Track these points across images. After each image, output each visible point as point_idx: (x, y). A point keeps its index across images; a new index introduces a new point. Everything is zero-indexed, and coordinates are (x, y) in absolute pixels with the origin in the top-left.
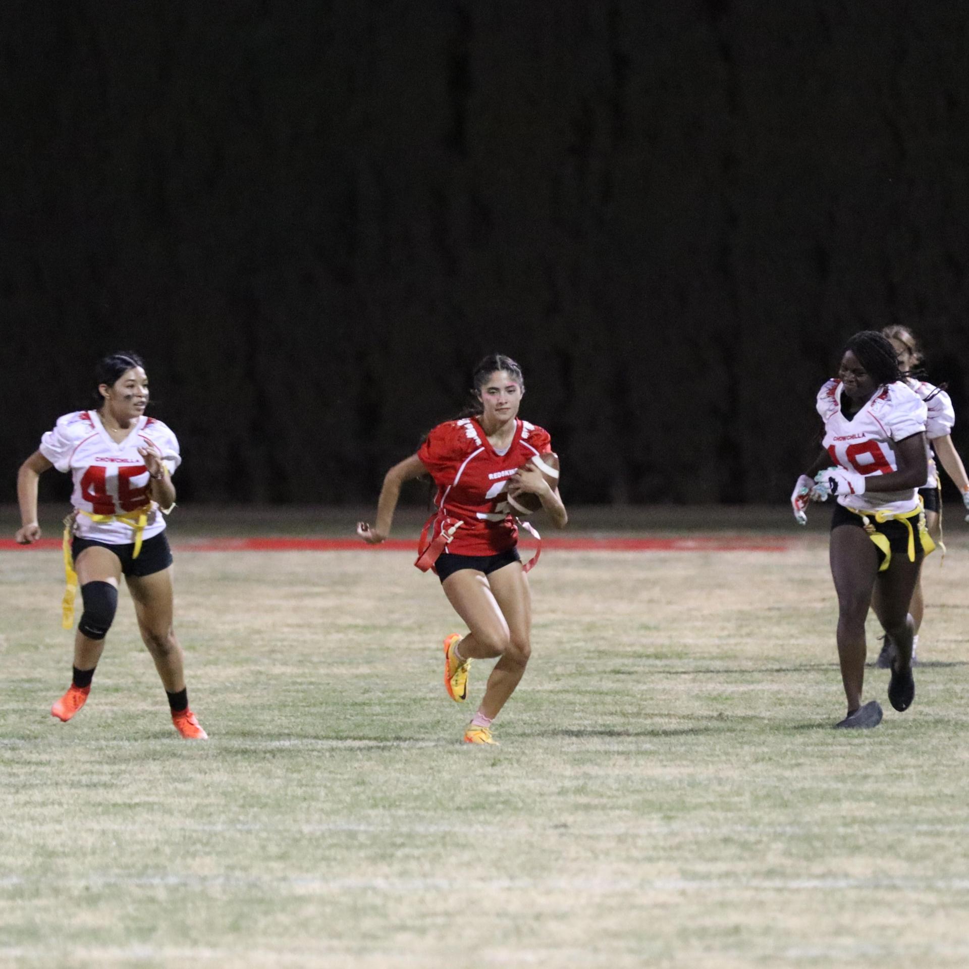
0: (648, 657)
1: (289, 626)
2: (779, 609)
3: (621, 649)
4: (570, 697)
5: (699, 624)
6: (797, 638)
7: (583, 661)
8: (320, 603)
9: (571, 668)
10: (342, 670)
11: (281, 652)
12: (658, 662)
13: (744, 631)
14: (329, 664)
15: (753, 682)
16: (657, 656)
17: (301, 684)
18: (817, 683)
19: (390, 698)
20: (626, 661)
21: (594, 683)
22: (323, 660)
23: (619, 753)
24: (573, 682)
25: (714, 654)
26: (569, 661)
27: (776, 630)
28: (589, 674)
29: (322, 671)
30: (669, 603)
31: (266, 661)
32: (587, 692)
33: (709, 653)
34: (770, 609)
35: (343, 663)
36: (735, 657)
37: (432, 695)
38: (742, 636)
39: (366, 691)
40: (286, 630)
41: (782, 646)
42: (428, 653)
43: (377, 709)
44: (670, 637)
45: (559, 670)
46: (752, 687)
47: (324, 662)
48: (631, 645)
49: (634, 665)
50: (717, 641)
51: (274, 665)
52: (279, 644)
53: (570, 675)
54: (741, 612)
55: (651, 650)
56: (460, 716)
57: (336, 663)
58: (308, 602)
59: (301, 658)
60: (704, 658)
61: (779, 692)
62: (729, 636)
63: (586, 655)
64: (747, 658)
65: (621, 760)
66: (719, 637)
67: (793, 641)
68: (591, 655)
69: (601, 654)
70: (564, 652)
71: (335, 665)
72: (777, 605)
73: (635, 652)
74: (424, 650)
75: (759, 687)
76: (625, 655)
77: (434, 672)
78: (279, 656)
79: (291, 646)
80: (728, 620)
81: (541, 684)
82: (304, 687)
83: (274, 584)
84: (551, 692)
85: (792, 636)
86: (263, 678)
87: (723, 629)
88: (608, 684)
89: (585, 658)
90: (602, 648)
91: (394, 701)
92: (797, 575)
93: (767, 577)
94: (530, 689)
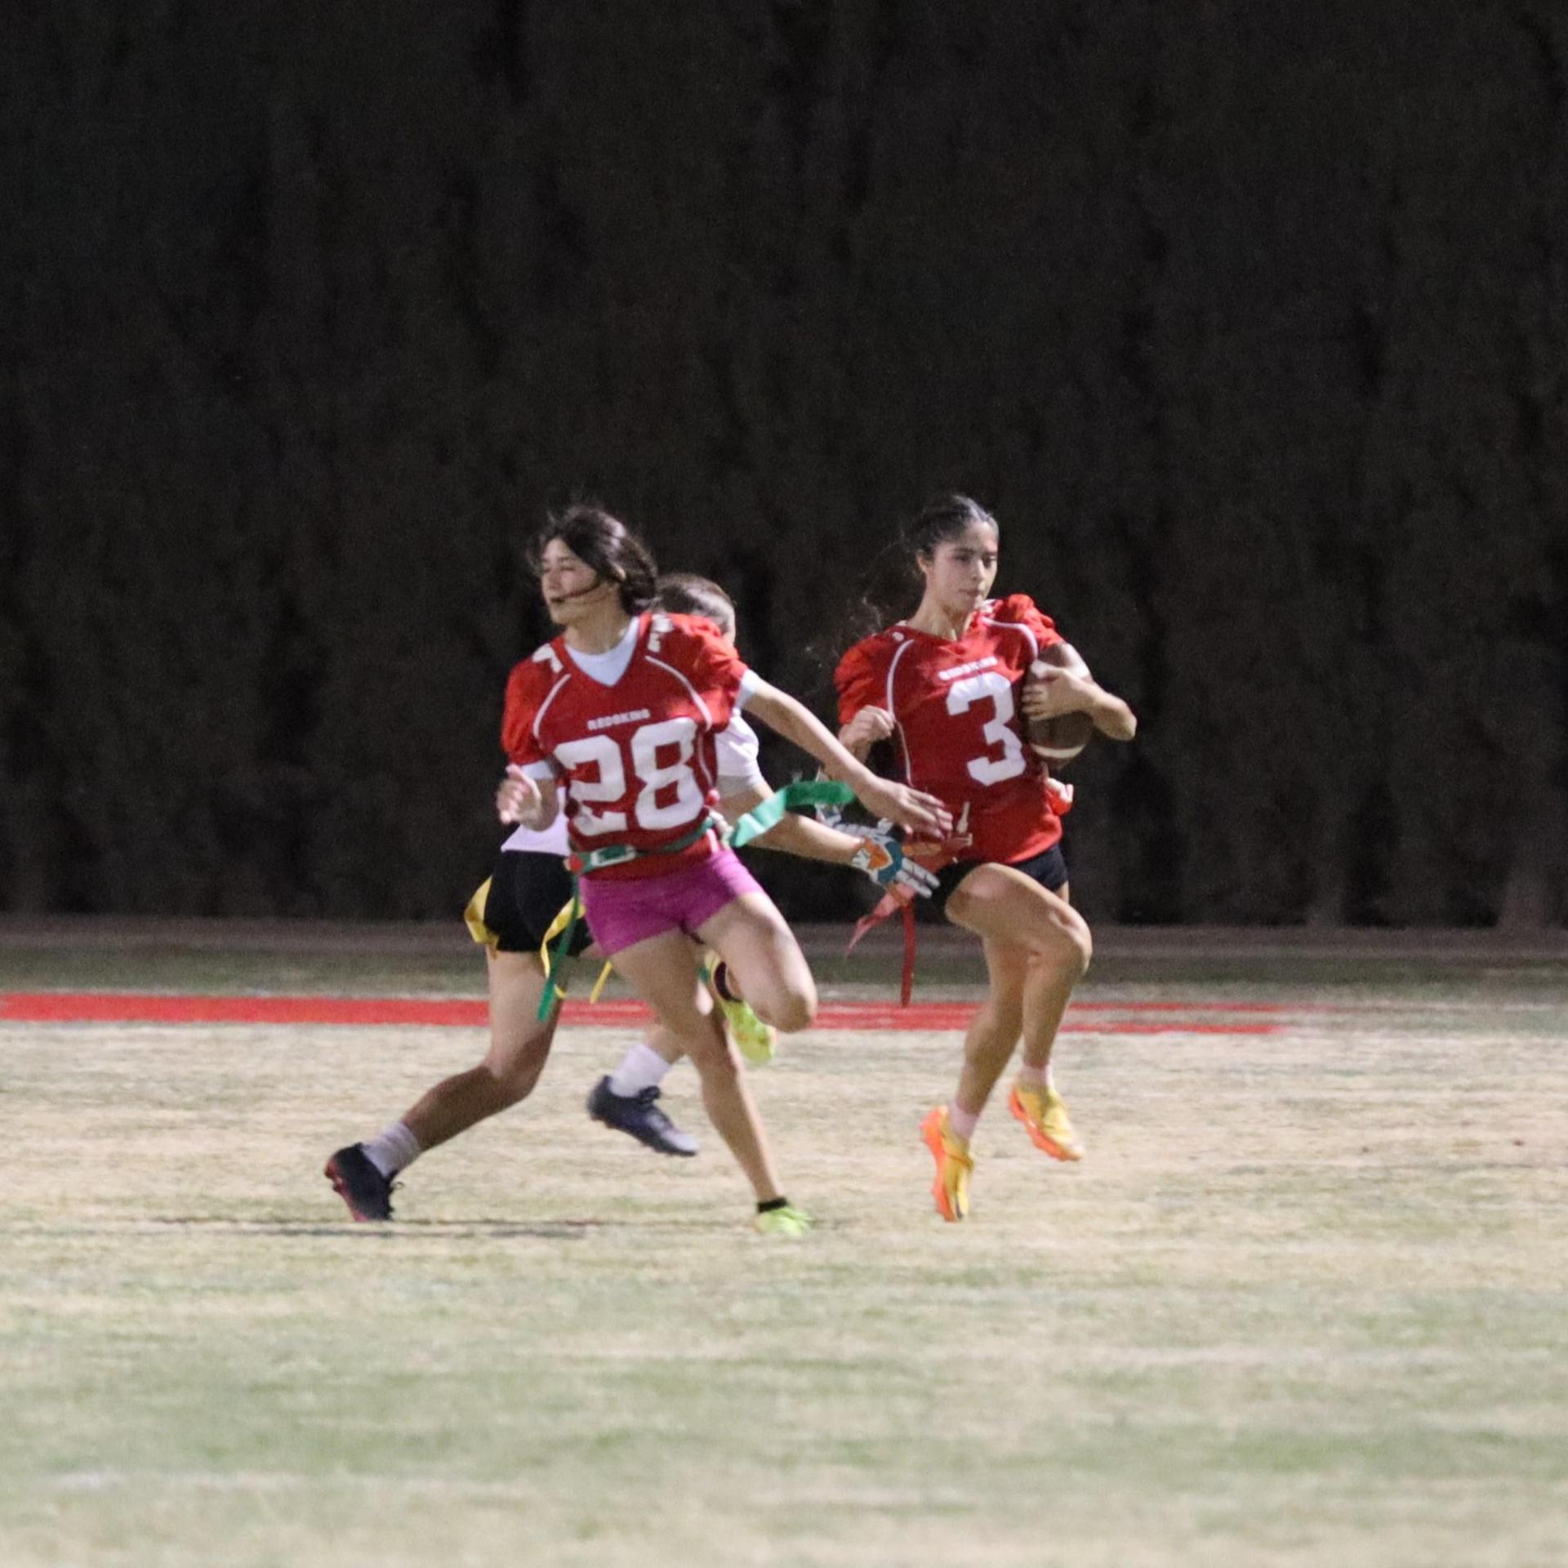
0: (950, 1281)
1: (99, 1201)
2: (1260, 1171)
3: (886, 1262)
4: (766, 1375)
5: (1070, 1205)
6: (1303, 1239)
7: (797, 1291)
8: (173, 1146)
9: (769, 1306)
10: (225, 1308)
11: (82, 1263)
12: (974, 1295)
13: (1181, 1220)
14: (194, 1291)
15: (1197, 1344)
16: (974, 1279)
17: (128, 1338)
18: (1353, 1347)
19: (336, 1373)
20: (898, 1291)
21: (822, 1342)
22: (180, 1281)
23: (884, 1510)
24: (770, 1340)
25: (1107, 1277)
26: (761, 1289)
27: (1254, 1220)
28: (812, 1323)
29: (181, 1308)
30: (998, 1155)
31: (45, 1285)
32: (803, 1364)
33: (1096, 1274)
34: (1239, 1171)
35: (227, 1290)
36: (1155, 1283)
37: (438, 1368)
38: (1171, 1235)
39: (286, 1356)
40: (92, 1211)
41: (1266, 1258)
42: (428, 1267)
43: (309, 1399)
44: (1002, 1235)
45: (739, 1309)
46: (1195, 1355)
47: (181, 1288)
48: (912, 1252)
49: (917, 1300)
50: (1114, 1246)
51: (64, 1292)
52: (76, 1243)
53: (768, 1324)
54: (1169, 1176)
55: (959, 1266)
56: (503, 1419)
57: (213, 1289)
58: (144, 1144)
59: (129, 1278)
60: (1084, 1286)
61: (1260, 1367)
62: (1142, 1233)
63: (803, 1275)
64: (1187, 1287)
65: (886, 1525)
66: (1119, 1235)
67: (1293, 1247)
68: (817, 1275)
69: (840, 1273)
70: (751, 1267)
71: (209, 1293)
72: (1254, 1163)
73: (918, 1269)
74: (419, 1260)
75: (1210, 1355)
76: (896, 1278)
77: (443, 1312)
78: (75, 1273)
79: (105, 1249)
80: (1141, 1198)
81: (696, 1342)
82: (135, 1346)
83: (65, 1101)
84: (720, 1362)
85: (1290, 1235)
86: (38, 1324)
87: (1127, 1216)
88: (854, 1347)
89: (804, 1283)
90: (839, 1260)
91: (348, 1380)
92: (1301, 1091)
93: (1230, 1097)
94: (669, 1355)
